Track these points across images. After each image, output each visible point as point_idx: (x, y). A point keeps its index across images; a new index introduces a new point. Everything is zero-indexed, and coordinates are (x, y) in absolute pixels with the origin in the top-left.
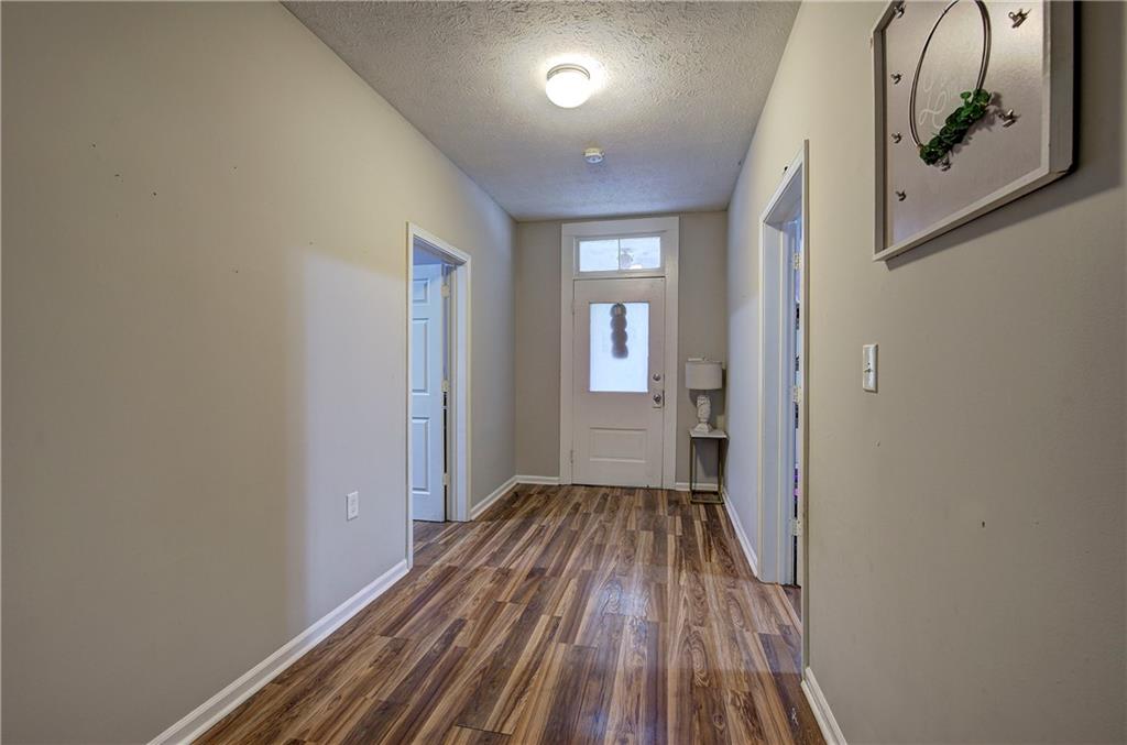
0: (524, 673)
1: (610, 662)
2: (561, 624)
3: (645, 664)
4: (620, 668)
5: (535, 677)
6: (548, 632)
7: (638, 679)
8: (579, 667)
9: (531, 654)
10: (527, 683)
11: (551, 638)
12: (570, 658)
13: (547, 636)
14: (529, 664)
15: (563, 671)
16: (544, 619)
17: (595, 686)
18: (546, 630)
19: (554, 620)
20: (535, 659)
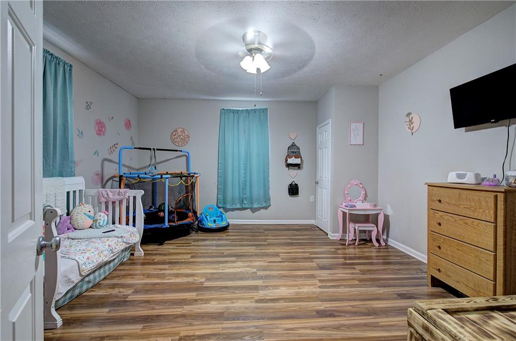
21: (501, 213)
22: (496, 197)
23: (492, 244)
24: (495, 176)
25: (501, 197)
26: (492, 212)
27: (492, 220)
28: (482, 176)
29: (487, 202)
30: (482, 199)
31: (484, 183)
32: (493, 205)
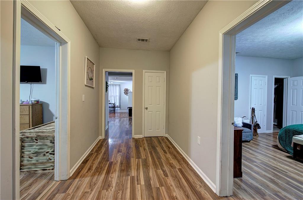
0: (139, 168)
1: (120, 174)
2: (136, 182)
3: (110, 175)
4: (117, 173)
5: (137, 167)
6: (139, 178)
7: (113, 171)
8: (127, 171)
9: (140, 172)
10: (138, 166)
11: (137, 177)
12: (130, 173)
13: (139, 177)
14: (139, 169)
15: (131, 169)
16: (143, 183)
17: (123, 168)
18: (140, 179)
19: (139, 183)
20: (139, 171)
21: (31, 111)
22: (29, 106)
23: (29, 122)
24: (27, 100)
25: (31, 106)
26: (28, 112)
27: (28, 114)
28: (23, 101)
29: (26, 109)
30: (25, 108)
31: (24, 103)
32: (28, 109)
